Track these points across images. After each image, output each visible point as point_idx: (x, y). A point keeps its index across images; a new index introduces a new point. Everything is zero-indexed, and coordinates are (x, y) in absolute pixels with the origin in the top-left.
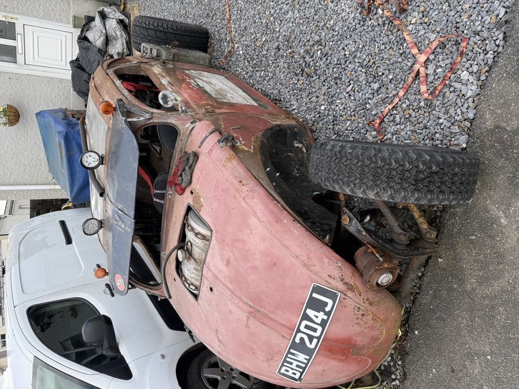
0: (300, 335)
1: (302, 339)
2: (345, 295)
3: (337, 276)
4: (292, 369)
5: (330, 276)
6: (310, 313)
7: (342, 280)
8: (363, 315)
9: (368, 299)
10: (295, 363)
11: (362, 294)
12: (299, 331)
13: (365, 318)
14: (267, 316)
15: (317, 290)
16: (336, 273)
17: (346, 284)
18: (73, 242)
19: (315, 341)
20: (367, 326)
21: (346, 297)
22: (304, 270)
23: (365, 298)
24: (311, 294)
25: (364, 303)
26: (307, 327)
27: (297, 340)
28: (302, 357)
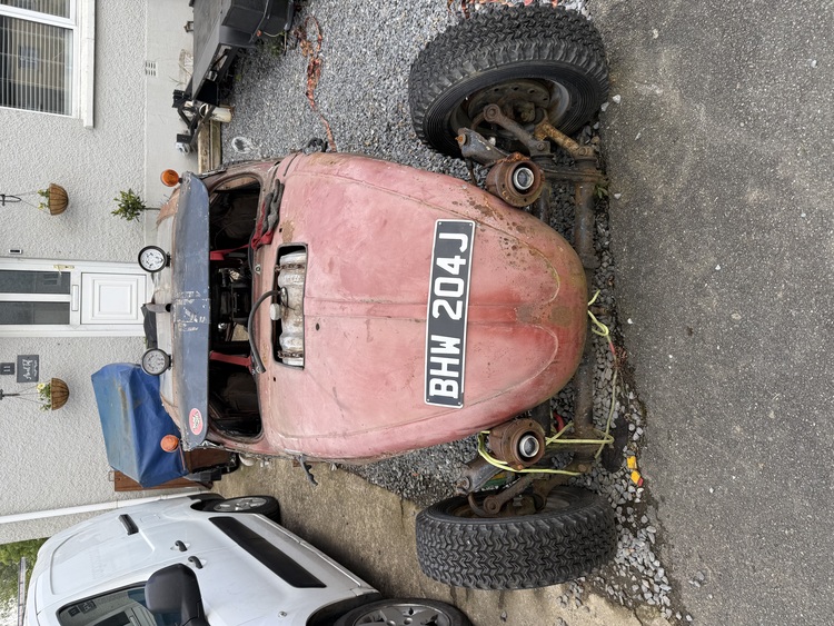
0: (437, 303)
1: (441, 309)
2: (482, 223)
3: (464, 200)
4: (444, 378)
5: (455, 203)
6: (443, 263)
7: (472, 203)
8: (514, 248)
9: (514, 224)
10: (445, 362)
11: (505, 217)
12: (434, 297)
13: (519, 252)
14: (391, 304)
15: (444, 227)
16: (463, 198)
17: (478, 207)
18: (140, 530)
19: (459, 304)
20: (525, 265)
21: (484, 227)
22: (422, 209)
23: (510, 223)
24: (438, 235)
25: (511, 228)
26: (444, 287)
27: (436, 314)
28: (450, 344)
